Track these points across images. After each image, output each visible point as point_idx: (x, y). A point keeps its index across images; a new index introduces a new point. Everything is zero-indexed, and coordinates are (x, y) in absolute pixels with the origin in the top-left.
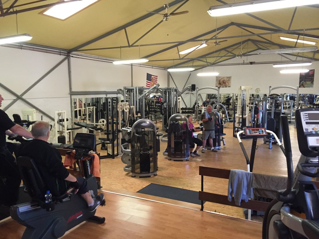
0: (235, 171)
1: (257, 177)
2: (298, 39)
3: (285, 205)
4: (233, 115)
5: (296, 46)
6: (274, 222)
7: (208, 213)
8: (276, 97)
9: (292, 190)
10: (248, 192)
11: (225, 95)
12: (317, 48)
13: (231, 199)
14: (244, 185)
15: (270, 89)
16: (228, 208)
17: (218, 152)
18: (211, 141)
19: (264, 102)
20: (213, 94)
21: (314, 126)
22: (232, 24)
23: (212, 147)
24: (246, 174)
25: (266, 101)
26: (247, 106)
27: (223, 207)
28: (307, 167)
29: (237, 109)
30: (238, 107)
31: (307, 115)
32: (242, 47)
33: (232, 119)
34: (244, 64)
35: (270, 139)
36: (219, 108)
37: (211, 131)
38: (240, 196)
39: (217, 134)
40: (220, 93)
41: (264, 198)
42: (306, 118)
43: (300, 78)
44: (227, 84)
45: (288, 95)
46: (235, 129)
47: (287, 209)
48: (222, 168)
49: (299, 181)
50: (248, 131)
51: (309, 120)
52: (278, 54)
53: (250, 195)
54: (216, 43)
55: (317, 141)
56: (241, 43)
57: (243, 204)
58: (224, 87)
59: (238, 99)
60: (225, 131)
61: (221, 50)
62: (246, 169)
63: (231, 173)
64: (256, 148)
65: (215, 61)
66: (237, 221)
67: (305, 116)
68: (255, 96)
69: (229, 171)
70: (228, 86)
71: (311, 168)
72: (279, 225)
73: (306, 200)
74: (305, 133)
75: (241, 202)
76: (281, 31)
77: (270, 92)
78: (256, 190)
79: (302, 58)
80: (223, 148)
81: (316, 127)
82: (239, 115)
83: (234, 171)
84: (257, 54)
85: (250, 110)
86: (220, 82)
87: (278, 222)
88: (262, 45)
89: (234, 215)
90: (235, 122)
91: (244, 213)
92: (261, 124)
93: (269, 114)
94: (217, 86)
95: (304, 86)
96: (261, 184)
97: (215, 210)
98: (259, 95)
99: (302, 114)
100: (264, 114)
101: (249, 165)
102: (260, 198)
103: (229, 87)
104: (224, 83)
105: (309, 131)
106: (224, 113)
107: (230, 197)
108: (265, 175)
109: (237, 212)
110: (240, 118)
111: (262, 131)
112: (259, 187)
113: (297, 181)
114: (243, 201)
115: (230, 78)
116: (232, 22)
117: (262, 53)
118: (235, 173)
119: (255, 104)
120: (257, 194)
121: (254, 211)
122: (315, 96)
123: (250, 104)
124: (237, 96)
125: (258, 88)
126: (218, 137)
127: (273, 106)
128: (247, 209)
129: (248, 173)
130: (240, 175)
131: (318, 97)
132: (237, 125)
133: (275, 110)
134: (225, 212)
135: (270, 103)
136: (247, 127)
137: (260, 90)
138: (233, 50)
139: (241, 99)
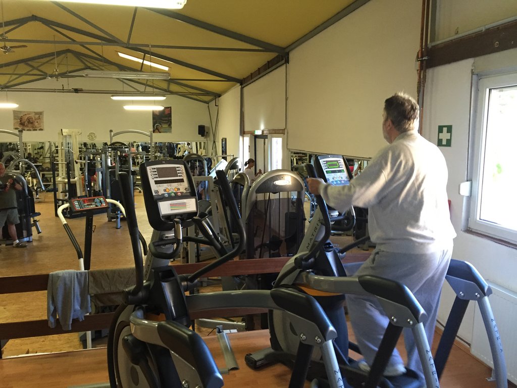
0: (59, 273)
1: (96, 277)
2: (144, 59)
3: (137, 308)
4: (52, 178)
5: (143, 70)
6: (124, 339)
7: (13, 360)
8: (120, 147)
9: (144, 284)
10: (83, 305)
11: (35, 145)
12: (170, 76)
13: (53, 324)
14: (76, 294)
15: (111, 135)
16: (52, 340)
17: (28, 247)
18: (13, 229)
19: (103, 156)
20: (10, 144)
21: (165, 185)
22: (34, 18)
23: (15, 240)
24: (77, 275)
25: (105, 153)
26: (75, 162)
27: (43, 341)
28: (162, 246)
29: (58, 168)
30: (60, 166)
31: (156, 170)
32: (56, 61)
33: (52, 187)
34: (63, 91)
35: (117, 212)
36: (24, 168)
37: (10, 210)
38: (70, 313)
39: (24, 215)
40: (24, 140)
41: (110, 307)
42: (154, 175)
43: (154, 118)
44: (36, 124)
45: (140, 144)
46: (58, 203)
47: (140, 313)
48: (38, 273)
49: (153, 269)
50: (76, 203)
51: (159, 178)
52: (118, 79)
53: (87, 308)
54: (5, 47)
55: (171, 207)
56: (54, 55)
57: (78, 326)
58: (30, 130)
59: (60, 151)
60: (38, 208)
61: (18, 63)
62: (78, 267)
63: (50, 278)
64: (93, 229)
65: (9, 82)
66: (67, 356)
67: (154, 172)
68: (89, 146)
69: (47, 276)
70: (38, 129)
71: (167, 246)
72: (130, 342)
73: (164, 294)
74: (155, 197)
75: (72, 324)
76: (118, 43)
77: (111, 139)
78: (96, 297)
79: (152, 88)
80: (37, 238)
81: (169, 188)
82: (64, 178)
83: (56, 274)
84: (83, 76)
85: (81, 169)
86: (22, 121)
87: (130, 338)
88: (93, 63)
89: (64, 348)
90: (57, 191)
91: (80, 341)
92: (101, 191)
93: (113, 174)
94: (16, 129)
95: (160, 131)
96: (103, 286)
97: (27, 350)
98: (95, 144)
99: (149, 169)
100: (104, 175)
101: (82, 260)
102: (103, 309)
103: (41, 130)
104: (29, 122)
105: (160, 194)
106: (34, 176)
107: (52, 320)
108: (108, 270)
109: (68, 343)
110: (65, 184)
111: (101, 202)
112: (99, 292)
113: (152, 269)
114: (75, 321)
115: (41, 114)
116: (33, 15)
117: (89, 76)
118: (58, 277)
119: (89, 159)
120: (98, 302)
121: (96, 332)
122: (175, 145)
123: (81, 159)
124: (57, 147)
125: (92, 133)
126: (25, 220)
127: (117, 161)
128: (84, 332)
129: (81, 273)
130: (67, 280)
131: (179, 146)
132: (60, 196)
133: (121, 167)
134: (45, 349)
135: (113, 156)
136: (79, 197)
137: (96, 137)
138: (42, 65)
139: (64, 151)
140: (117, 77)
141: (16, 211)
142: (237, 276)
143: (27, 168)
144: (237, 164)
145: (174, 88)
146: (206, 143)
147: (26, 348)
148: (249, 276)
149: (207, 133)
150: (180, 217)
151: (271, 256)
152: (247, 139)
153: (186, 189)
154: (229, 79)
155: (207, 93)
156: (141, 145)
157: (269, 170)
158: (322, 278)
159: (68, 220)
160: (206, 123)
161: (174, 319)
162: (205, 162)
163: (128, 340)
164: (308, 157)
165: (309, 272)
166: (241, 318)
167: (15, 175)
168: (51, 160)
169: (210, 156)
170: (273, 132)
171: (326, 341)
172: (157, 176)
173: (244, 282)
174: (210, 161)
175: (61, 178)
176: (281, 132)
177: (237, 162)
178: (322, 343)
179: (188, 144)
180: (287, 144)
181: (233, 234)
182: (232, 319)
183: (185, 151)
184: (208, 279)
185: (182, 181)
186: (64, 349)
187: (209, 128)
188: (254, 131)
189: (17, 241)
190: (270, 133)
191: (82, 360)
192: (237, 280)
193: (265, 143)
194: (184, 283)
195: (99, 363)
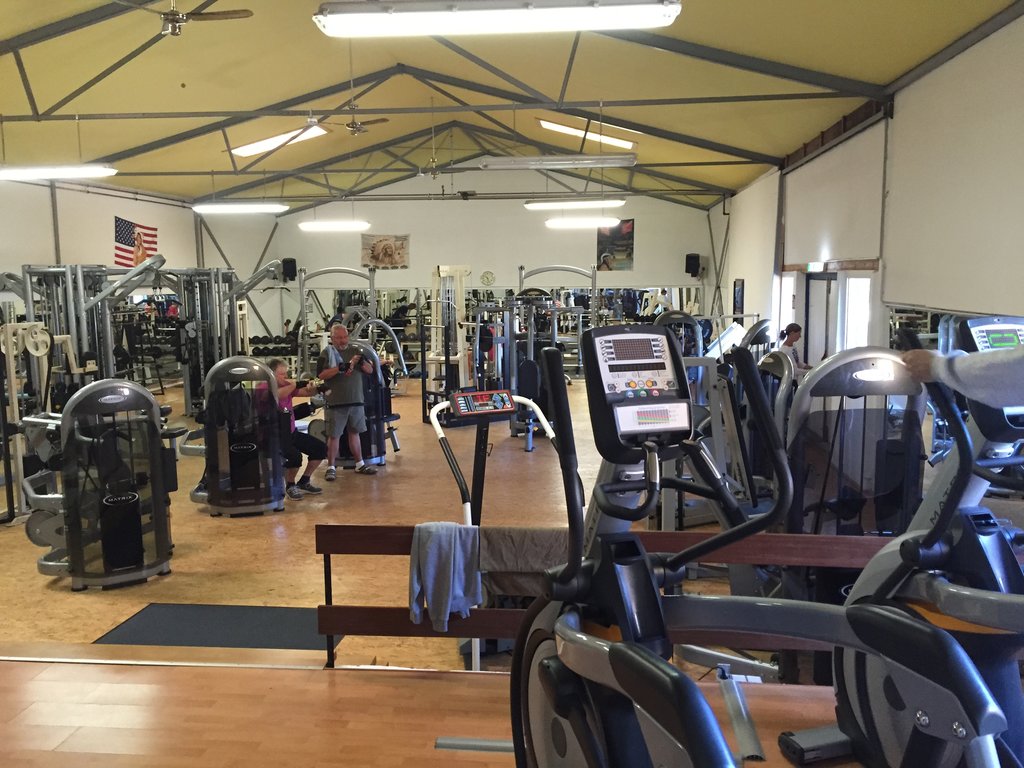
0: (429, 527)
1: (492, 540)
2: (587, 130)
3: (567, 608)
4: (420, 354)
5: (584, 151)
6: (541, 664)
7: (352, 672)
8: (537, 299)
9: (583, 564)
10: (468, 589)
11: (393, 294)
12: (635, 158)
13: (418, 617)
14: (457, 567)
15: (521, 274)
16: (414, 645)
17: (378, 474)
18: (356, 441)
19: (507, 314)
20: (355, 292)
21: (629, 375)
22: (401, 68)
23: (359, 461)
24: (460, 532)
25: (511, 310)
26: (458, 326)
27: (399, 646)
28: (618, 494)
29: (430, 336)
30: (433, 331)
31: (611, 344)
32: (433, 143)
33: (418, 369)
34: (443, 196)
35: (527, 421)
36: (376, 335)
37: (352, 409)
38: (447, 601)
39: (374, 417)
40: (377, 286)
41: (514, 599)
42: (608, 353)
43: (600, 242)
44: (397, 257)
45: (571, 291)
46: (428, 399)
47: (572, 619)
48: (393, 523)
49: (600, 536)
50: (461, 401)
51: (618, 359)
52: (538, 170)
53: (475, 595)
54: (353, 125)
55: (639, 419)
56: (431, 133)
57: (458, 626)
58: (387, 268)
59: (433, 306)
60: (396, 406)
61: (372, 151)
62: (462, 519)
63: (416, 534)
64: (488, 450)
65: (356, 185)
66: (440, 678)
67: (607, 347)
68: (481, 295)
69: (411, 530)
70: (399, 266)
71: (628, 494)
72: (553, 672)
73: (619, 588)
74: (610, 398)
75: (448, 621)
77: (521, 282)
78: (491, 577)
79: (600, 185)
80: (393, 459)
81: (636, 380)
82: (438, 355)
83: (426, 528)
84: (479, 169)
85: (468, 339)
86: (375, 253)
87: (552, 664)
88: (496, 143)
89: (432, 662)
90: (427, 377)
91: (461, 654)
92: (501, 380)
93: (522, 348)
94: (365, 266)
95: (611, 266)
96: (504, 557)
97: (373, 658)
98: (491, 293)
99: (599, 341)
100: (507, 350)
101: (468, 505)
102: (502, 601)
103: (405, 267)
104: (386, 254)
105: (618, 391)
106: (391, 349)
107: (416, 610)
108: (514, 530)
109: (439, 654)
110: (441, 364)
111: (503, 400)
112: (498, 567)
113: (597, 535)
114: (455, 616)
115: (405, 239)
116: (399, 64)
117: (490, 167)
118: (429, 533)
119: (483, 321)
120: (495, 588)
121: (489, 642)
122: (637, 294)
123: (468, 320)
124: (429, 298)
125: (487, 273)
126: (375, 427)
127: (530, 324)
128: (468, 639)
129: (467, 530)
130: (444, 539)
131: (646, 296)
132: (432, 386)
133: (537, 336)
134: (403, 660)
135: (522, 315)
136: (463, 390)
137: (494, 279)
138: (409, 152)
139: (440, 305)
140: (539, 167)
141: (362, 410)
142: (762, 567)
143: (379, 336)
144: (767, 333)
145: (641, 181)
146: (701, 293)
147: (370, 653)
148: (790, 568)
149: (704, 269)
150: (655, 439)
151: (841, 531)
152: (790, 283)
153: (668, 383)
154: (755, 158)
155: (707, 189)
156: (574, 294)
157: (838, 349)
158: (967, 592)
159: (446, 430)
160: (701, 249)
161: (638, 640)
162: (699, 329)
163: (548, 667)
164: (928, 320)
165: (934, 575)
166: (770, 655)
167: (363, 348)
168: (418, 321)
169: (707, 316)
170: (851, 266)
171: (979, 735)
172: (613, 356)
173: (779, 580)
174: (708, 325)
175: (434, 354)
176: (868, 265)
177: (766, 329)
178: (967, 737)
179: (664, 292)
180: (883, 293)
181: (754, 477)
182: (750, 653)
183: (657, 306)
184: (700, 565)
185: (661, 366)
186: (433, 665)
187: (707, 259)
188: (807, 265)
189: (362, 463)
190: (842, 269)
191: (463, 691)
192: (763, 573)
193: (829, 291)
194: (659, 571)
195: (494, 700)
